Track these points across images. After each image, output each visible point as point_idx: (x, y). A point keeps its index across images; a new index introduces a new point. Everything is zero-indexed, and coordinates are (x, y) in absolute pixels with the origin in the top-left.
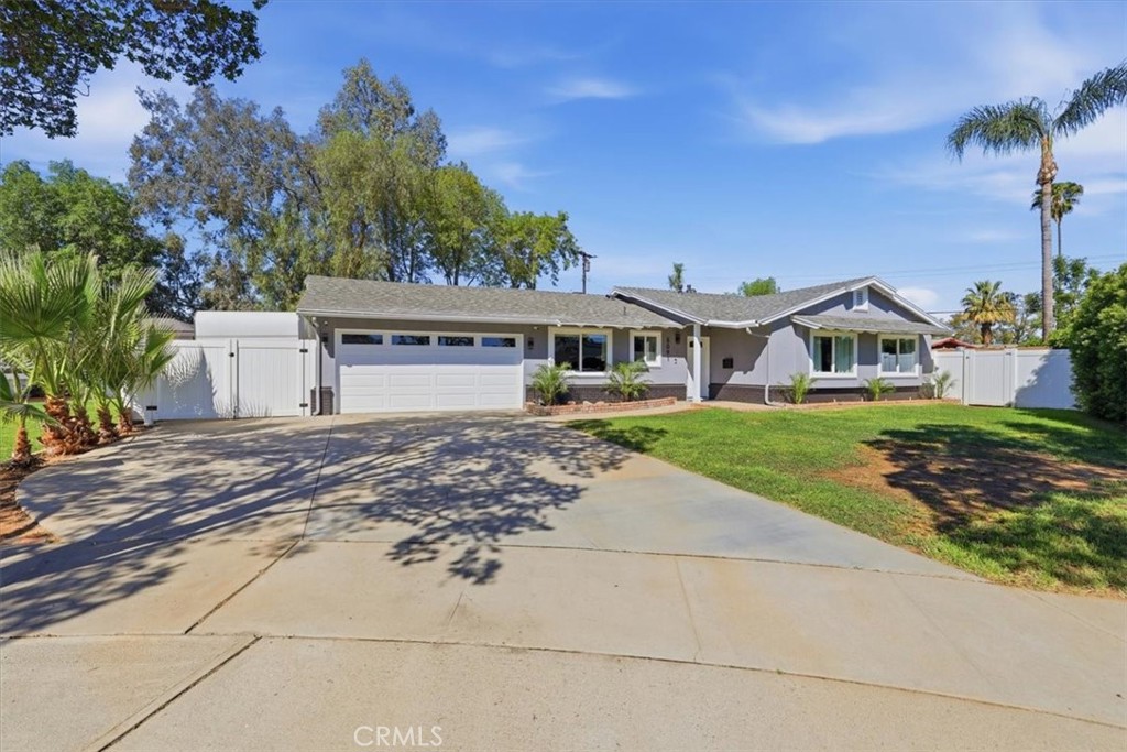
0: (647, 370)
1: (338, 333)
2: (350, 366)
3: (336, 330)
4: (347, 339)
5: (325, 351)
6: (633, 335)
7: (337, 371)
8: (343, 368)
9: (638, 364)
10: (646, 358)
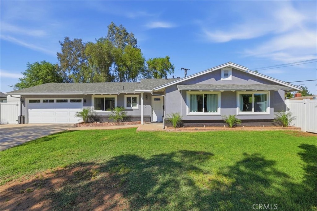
0: (132, 110)
1: (27, 100)
2: (31, 109)
3: (26, 99)
4: (31, 101)
5: (23, 105)
6: (126, 96)
7: (28, 111)
8: (29, 110)
9: (128, 108)
10: (131, 105)
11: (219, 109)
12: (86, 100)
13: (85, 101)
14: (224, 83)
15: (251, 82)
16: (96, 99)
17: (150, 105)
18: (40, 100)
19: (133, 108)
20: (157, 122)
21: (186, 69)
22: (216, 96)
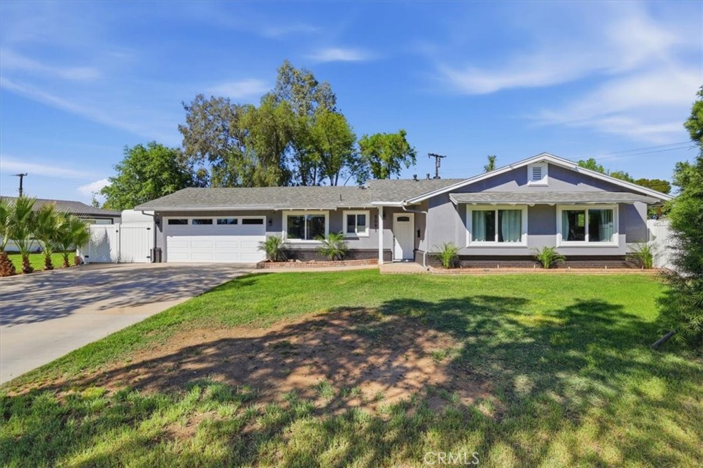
0: (357, 238)
1: (165, 220)
2: (171, 236)
3: (163, 218)
4: (171, 222)
5: (158, 228)
6: (345, 213)
7: (166, 239)
8: (168, 238)
9: (350, 234)
10: (356, 230)
11: (525, 236)
12: (273, 220)
13: (270, 222)
14: (532, 191)
15: (583, 187)
16: (290, 218)
17: (390, 230)
18: (187, 220)
19: (359, 234)
20: (403, 261)
21: (439, 155)
22: (517, 213)
